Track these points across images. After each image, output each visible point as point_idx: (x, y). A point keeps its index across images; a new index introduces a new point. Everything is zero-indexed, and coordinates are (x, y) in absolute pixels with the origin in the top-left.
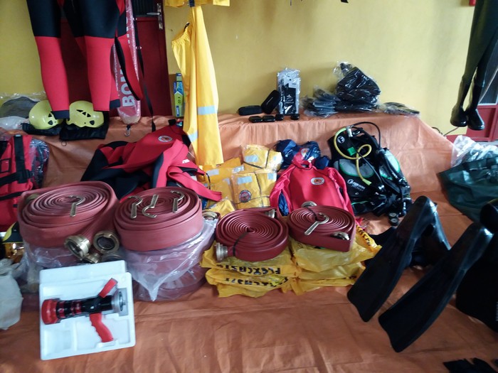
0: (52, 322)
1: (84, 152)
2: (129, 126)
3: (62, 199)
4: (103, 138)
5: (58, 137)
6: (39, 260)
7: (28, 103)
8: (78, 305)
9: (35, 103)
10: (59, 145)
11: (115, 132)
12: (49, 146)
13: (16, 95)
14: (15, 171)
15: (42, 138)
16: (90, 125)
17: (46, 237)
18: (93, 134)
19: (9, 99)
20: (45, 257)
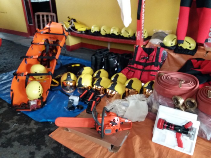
0: (161, 128)
1: (182, 59)
2: (207, 52)
3: (175, 78)
4: (193, 55)
5: (173, 51)
6: (160, 101)
7: (164, 35)
8: (173, 126)
9: (167, 35)
10: (173, 54)
11: (200, 54)
12: (168, 54)
13: (160, 30)
14: (154, 61)
15: (166, 50)
16: (188, 48)
17: (166, 92)
18: (189, 53)
19: (157, 32)
20: (162, 100)
